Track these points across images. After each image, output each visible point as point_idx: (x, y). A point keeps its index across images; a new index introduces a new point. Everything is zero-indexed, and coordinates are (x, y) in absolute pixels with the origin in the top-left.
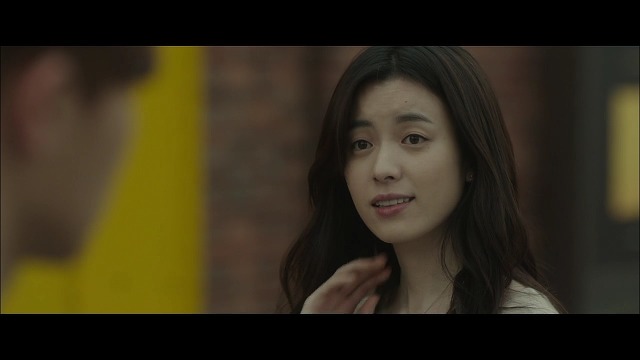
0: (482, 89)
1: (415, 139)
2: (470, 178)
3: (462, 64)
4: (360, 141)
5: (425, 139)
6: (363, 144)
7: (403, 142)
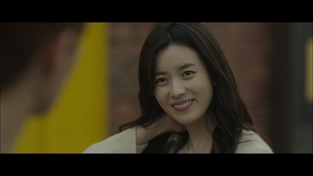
0: (213, 40)
1: (188, 73)
2: (216, 84)
3: (201, 30)
4: (161, 79)
5: (193, 72)
6: (162, 80)
7: (183, 76)
